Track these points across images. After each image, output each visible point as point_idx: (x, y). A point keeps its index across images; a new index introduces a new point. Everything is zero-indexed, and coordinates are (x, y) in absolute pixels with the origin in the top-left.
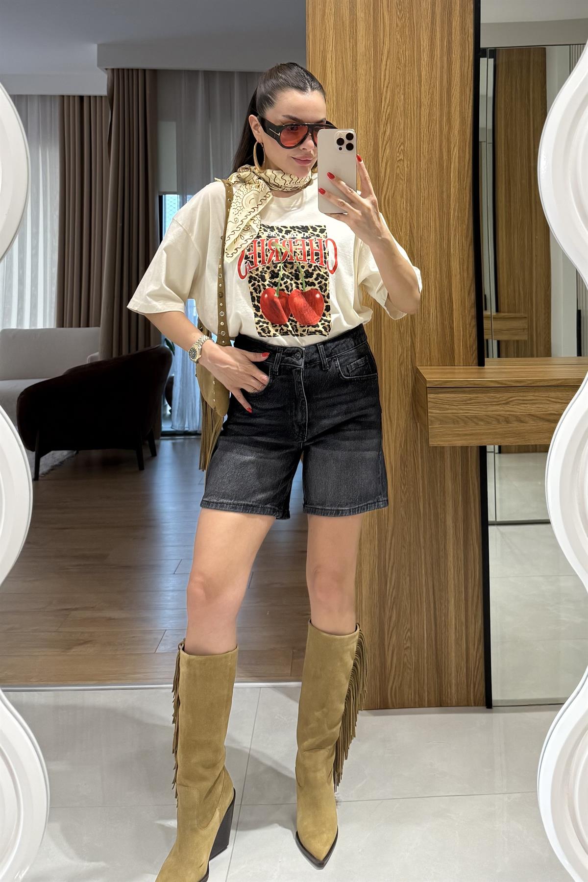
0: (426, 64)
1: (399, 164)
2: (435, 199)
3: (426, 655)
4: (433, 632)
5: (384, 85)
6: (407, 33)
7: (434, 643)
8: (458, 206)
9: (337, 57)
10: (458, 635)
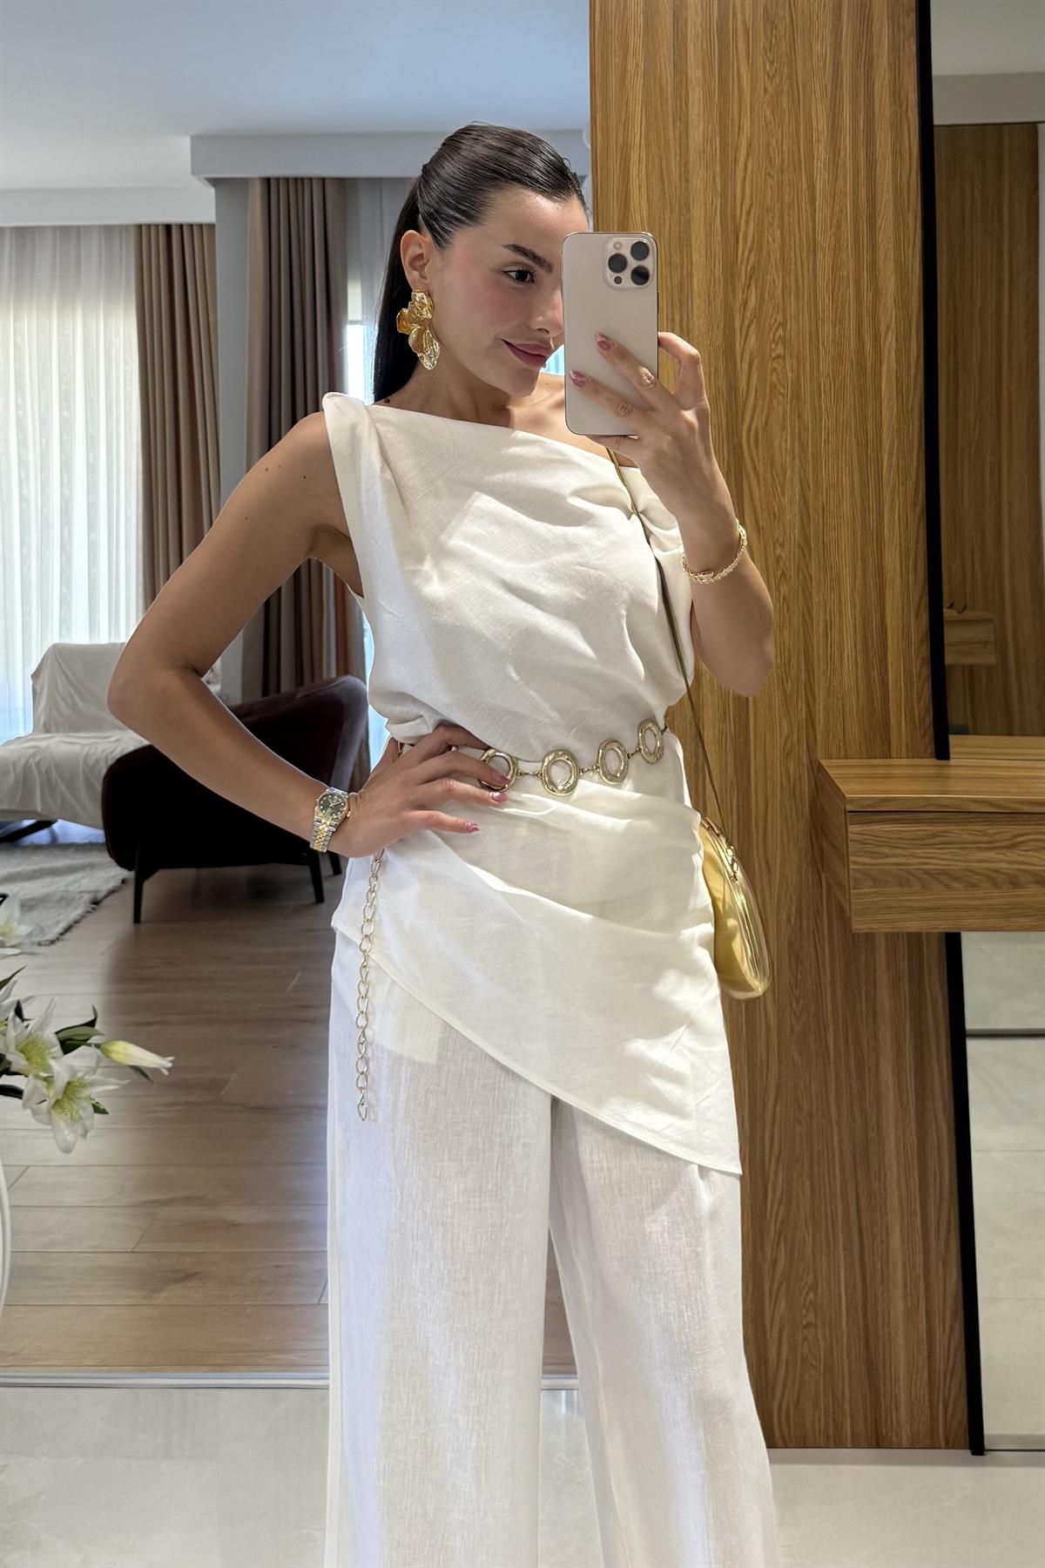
0: (824, 167)
1: (776, 365)
2: (850, 431)
3: (845, 1339)
4: (859, 1294)
5: (742, 210)
6: (785, 105)
7: (861, 1314)
8: (898, 447)
9: (650, 160)
10: (909, 1304)
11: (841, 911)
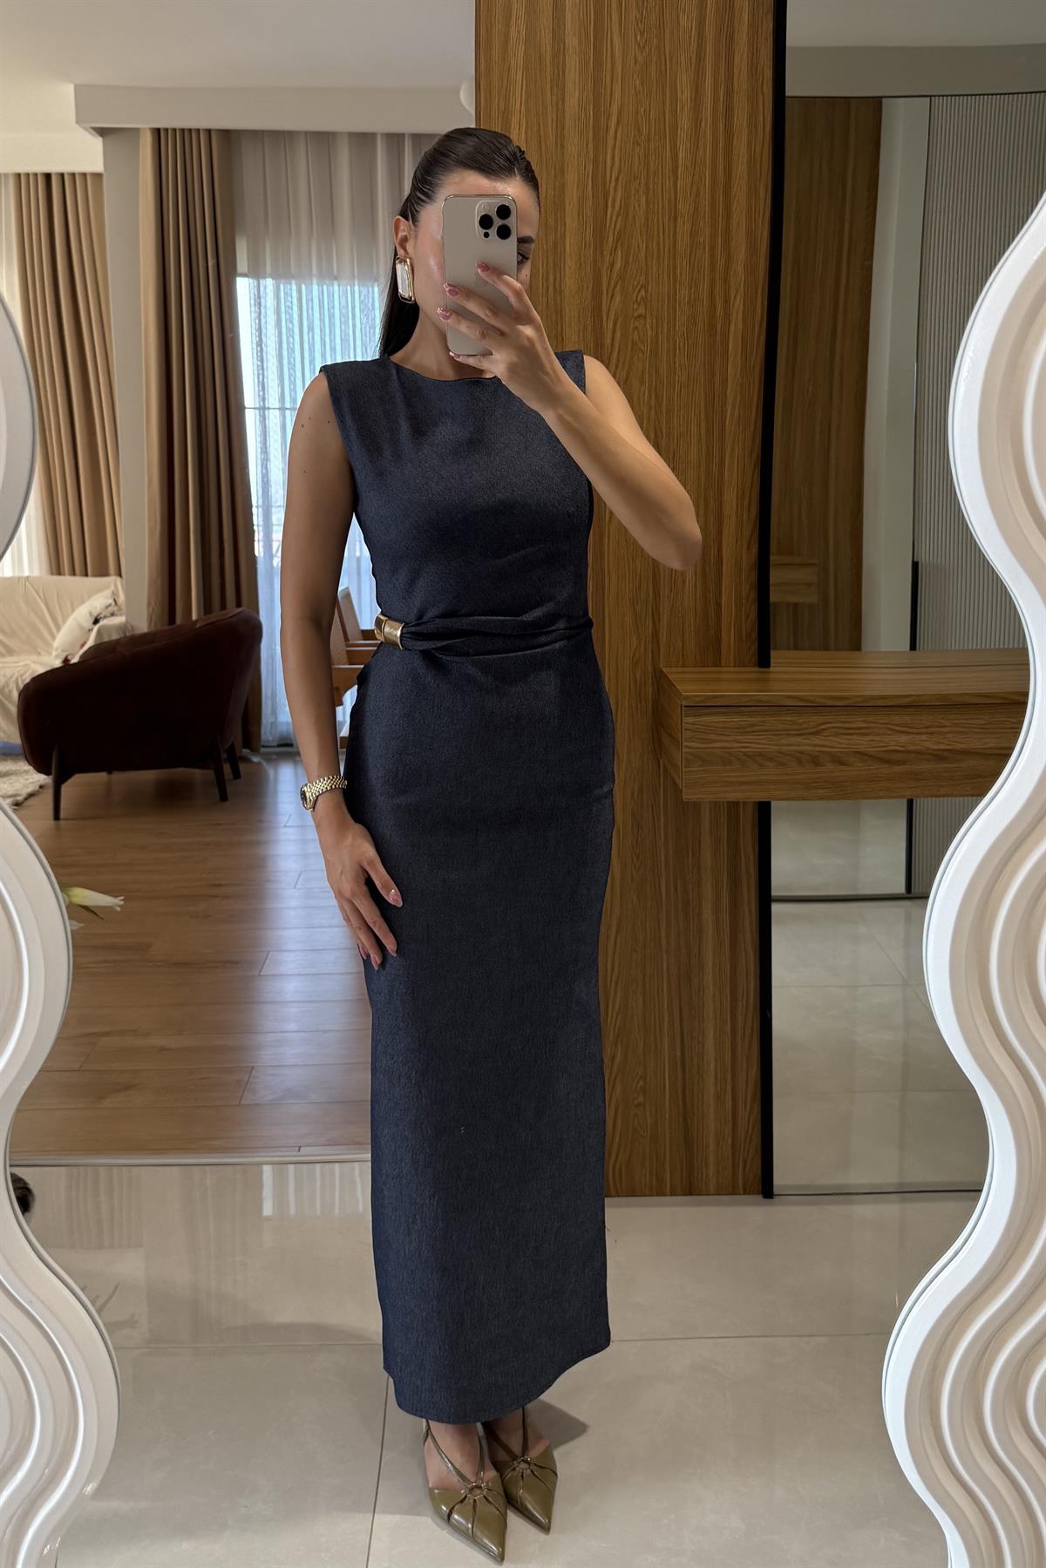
0: (687, 137)
1: (637, 324)
2: (700, 384)
3: (667, 1116)
4: (680, 1082)
5: (611, 177)
6: (652, 74)
7: (680, 1096)
8: (740, 396)
9: (530, 122)
10: (718, 1087)
11: (675, 784)
